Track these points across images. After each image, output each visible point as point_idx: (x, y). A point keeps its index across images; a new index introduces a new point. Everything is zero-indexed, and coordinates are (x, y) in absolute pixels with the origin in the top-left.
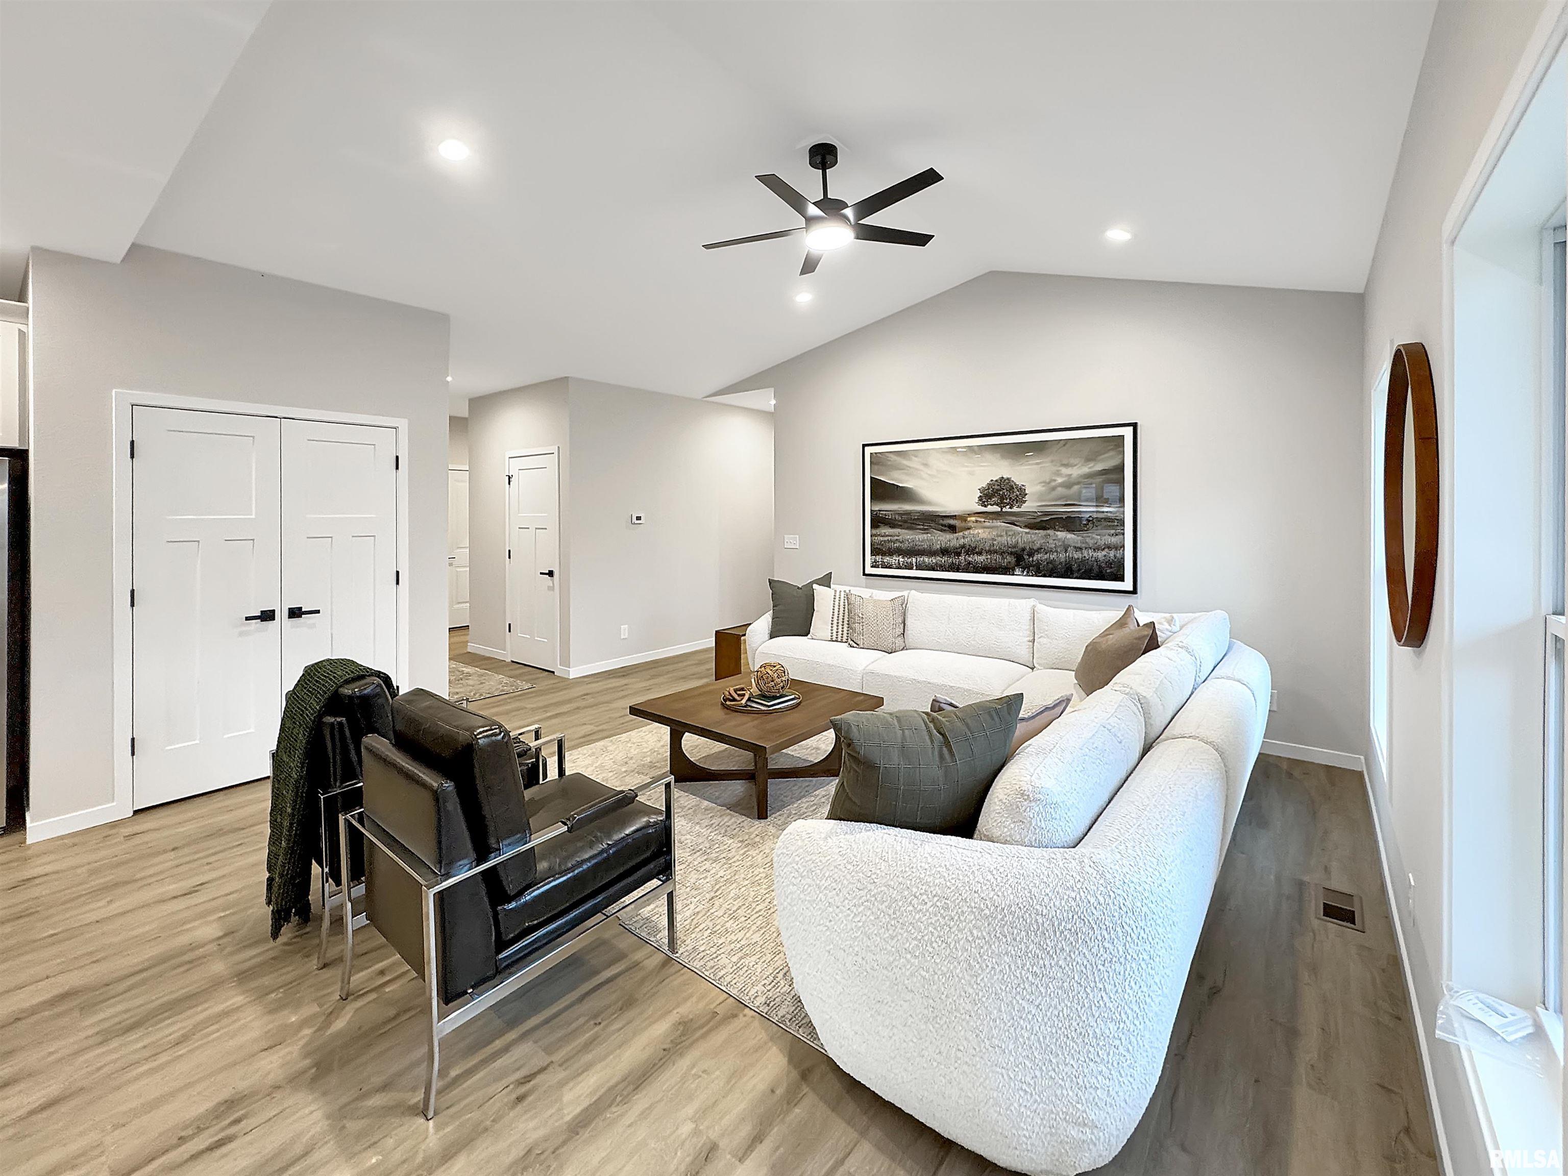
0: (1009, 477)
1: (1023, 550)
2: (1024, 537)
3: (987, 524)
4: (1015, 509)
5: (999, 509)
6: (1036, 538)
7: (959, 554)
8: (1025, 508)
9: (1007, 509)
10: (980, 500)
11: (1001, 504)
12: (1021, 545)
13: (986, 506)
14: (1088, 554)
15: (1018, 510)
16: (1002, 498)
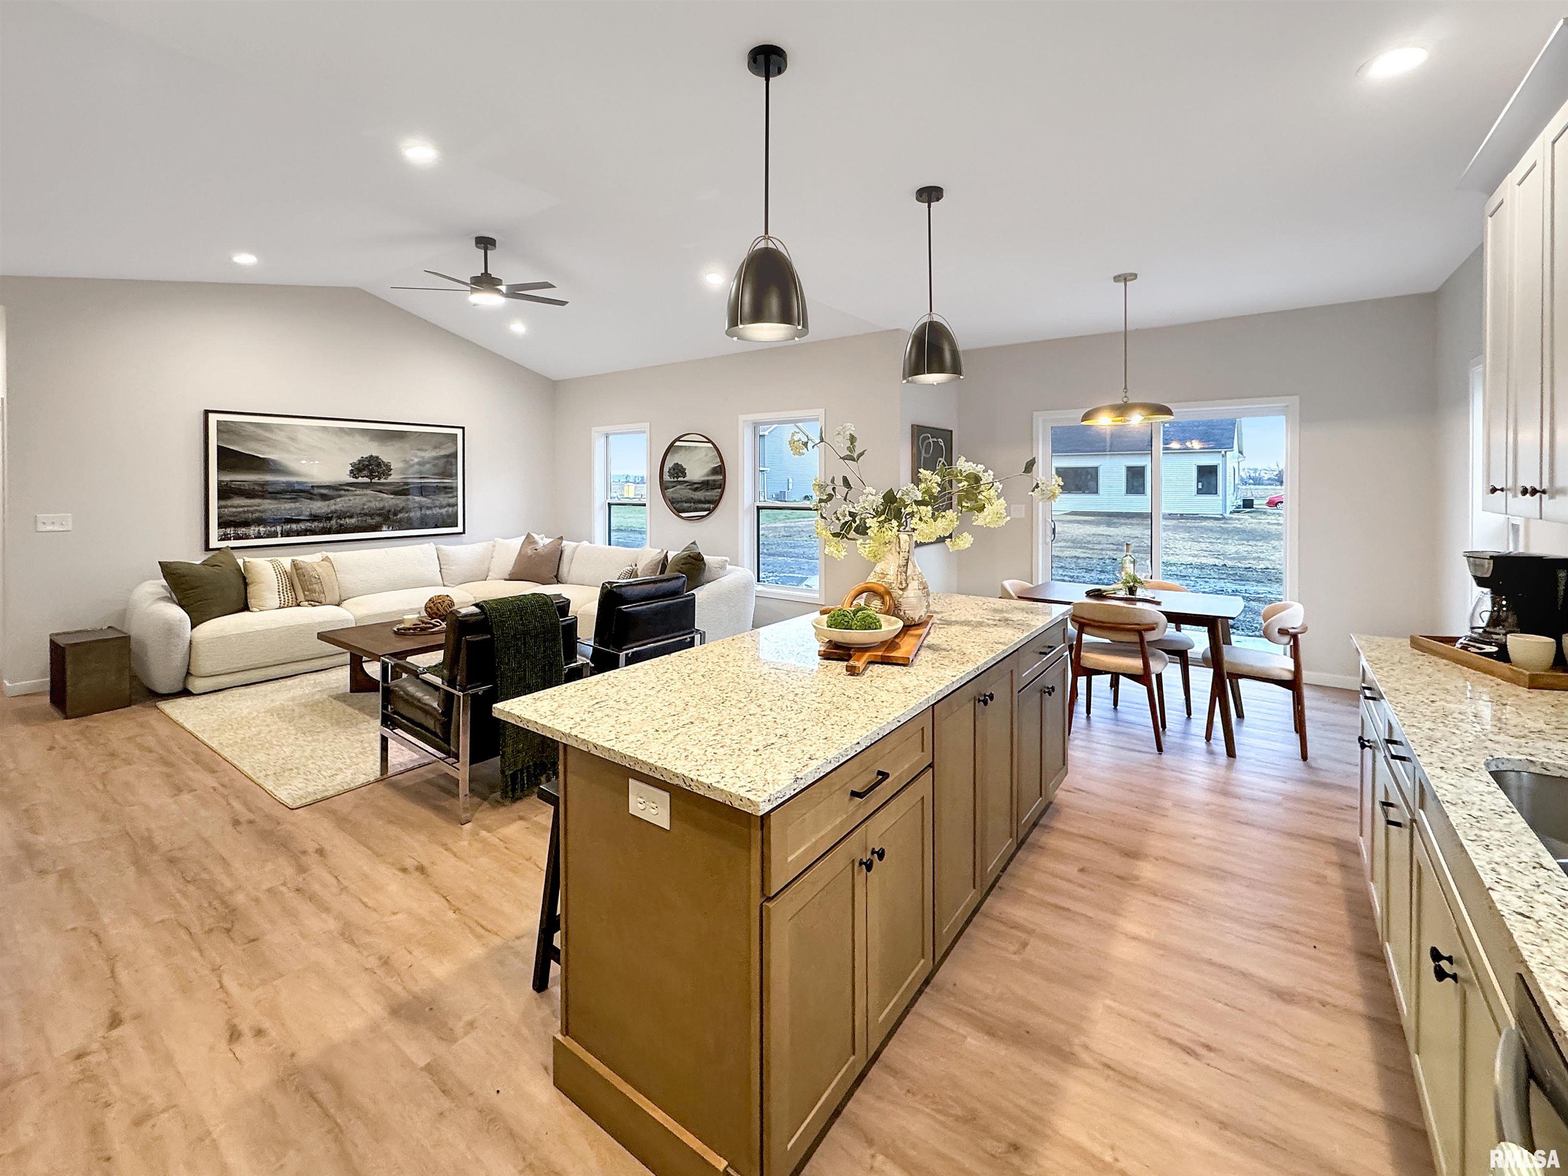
0: (377, 455)
1: (389, 511)
2: (389, 501)
3: (358, 492)
4: (382, 481)
5: (369, 481)
6: (399, 501)
7: (330, 519)
8: (390, 479)
9: (376, 480)
10: (351, 473)
11: (371, 476)
12: (387, 508)
13: (357, 478)
14: (436, 511)
15: (385, 481)
16: (372, 472)
